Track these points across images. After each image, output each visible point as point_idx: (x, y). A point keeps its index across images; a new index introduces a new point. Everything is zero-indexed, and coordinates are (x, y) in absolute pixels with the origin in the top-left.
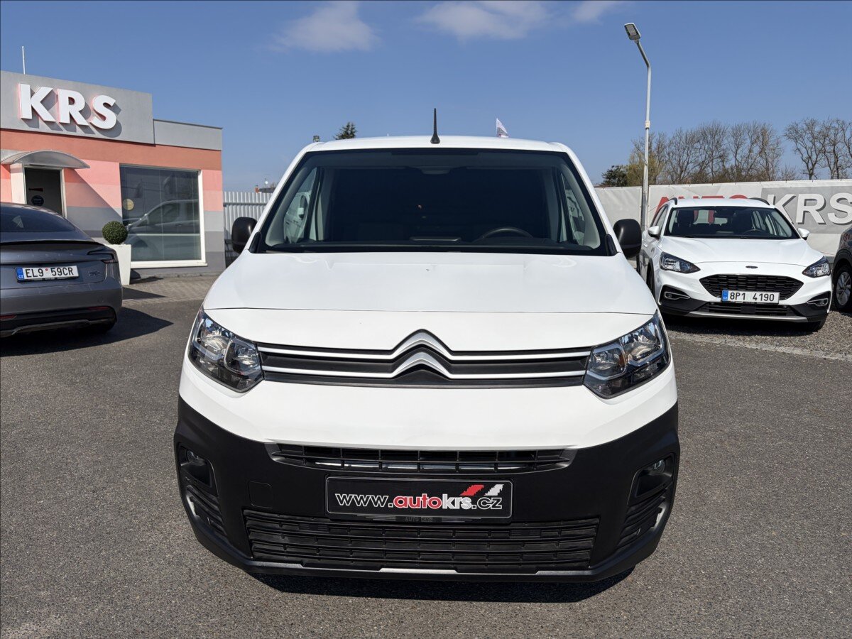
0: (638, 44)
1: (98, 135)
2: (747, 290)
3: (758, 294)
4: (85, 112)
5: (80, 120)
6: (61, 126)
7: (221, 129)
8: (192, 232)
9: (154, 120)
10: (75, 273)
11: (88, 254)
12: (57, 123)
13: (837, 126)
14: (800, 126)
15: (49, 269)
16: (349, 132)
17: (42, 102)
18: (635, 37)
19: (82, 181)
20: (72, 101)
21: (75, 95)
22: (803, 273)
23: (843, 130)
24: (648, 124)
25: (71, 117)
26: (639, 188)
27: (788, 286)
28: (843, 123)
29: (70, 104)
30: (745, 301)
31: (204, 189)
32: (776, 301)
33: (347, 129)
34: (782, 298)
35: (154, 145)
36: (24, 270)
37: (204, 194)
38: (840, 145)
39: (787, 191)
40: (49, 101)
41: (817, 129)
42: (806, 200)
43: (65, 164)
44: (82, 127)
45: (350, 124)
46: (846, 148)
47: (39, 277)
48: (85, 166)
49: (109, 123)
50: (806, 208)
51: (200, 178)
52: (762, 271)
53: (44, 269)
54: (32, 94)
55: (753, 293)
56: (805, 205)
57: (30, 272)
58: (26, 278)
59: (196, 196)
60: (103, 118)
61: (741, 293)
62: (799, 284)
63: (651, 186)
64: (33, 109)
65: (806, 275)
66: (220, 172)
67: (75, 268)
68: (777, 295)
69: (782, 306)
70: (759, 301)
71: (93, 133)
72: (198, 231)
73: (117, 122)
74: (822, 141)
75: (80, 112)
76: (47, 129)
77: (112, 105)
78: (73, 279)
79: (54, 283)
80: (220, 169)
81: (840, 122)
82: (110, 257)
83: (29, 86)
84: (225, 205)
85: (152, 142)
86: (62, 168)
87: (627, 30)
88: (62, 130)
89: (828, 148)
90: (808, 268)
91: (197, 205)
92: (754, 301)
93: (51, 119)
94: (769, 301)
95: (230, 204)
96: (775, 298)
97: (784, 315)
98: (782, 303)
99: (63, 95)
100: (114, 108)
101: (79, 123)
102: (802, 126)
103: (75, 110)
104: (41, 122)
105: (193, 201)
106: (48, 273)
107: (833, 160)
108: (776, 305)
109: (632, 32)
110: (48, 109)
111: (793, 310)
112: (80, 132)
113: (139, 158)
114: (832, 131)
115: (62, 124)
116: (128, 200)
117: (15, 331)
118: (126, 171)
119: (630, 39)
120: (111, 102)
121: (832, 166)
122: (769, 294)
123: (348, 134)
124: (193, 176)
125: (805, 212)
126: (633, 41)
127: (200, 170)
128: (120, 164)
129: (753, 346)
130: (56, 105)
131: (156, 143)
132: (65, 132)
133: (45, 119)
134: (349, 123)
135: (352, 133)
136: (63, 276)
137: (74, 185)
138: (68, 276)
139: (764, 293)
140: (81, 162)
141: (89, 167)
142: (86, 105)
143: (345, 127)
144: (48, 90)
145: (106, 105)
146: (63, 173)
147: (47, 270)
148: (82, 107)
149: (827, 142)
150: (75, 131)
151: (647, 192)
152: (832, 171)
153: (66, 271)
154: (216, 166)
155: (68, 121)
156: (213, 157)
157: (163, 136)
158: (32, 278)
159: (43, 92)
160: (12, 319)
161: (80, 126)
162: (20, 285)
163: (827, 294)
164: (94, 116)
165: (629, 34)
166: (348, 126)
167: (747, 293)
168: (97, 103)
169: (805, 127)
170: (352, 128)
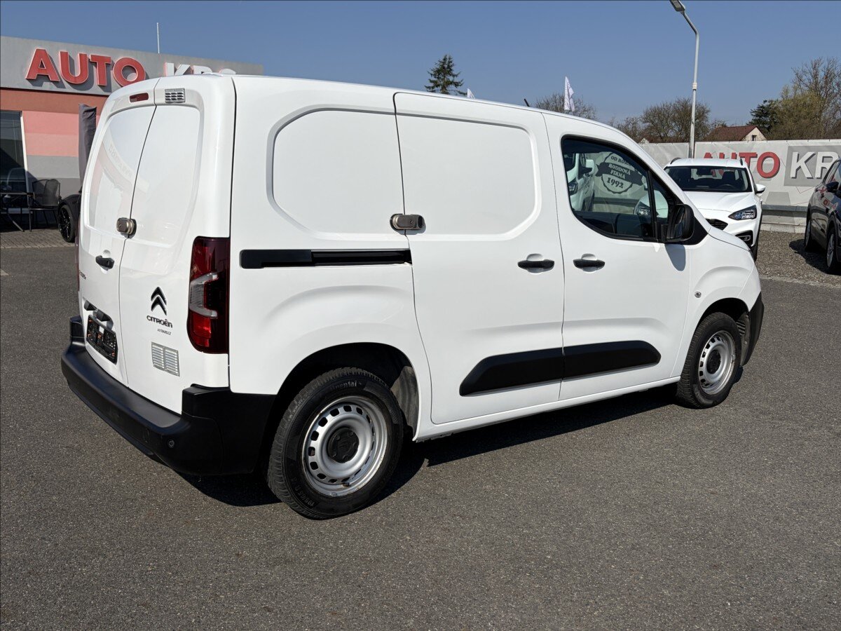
0: (684, 15)
16: (446, 66)
18: (681, 10)
21: (207, 70)
22: (729, 217)
24: (695, 86)
26: (687, 144)
33: (444, 63)
39: (809, 148)
42: (824, 157)
45: (447, 57)
50: (824, 165)
54: (175, 70)
56: (823, 162)
62: (726, 225)
63: (697, 143)
65: (731, 218)
83: (173, 65)
90: (736, 213)
99: (197, 70)
109: (678, 5)
123: (444, 68)
125: (823, 168)
126: (680, 13)
135: (449, 67)
143: (442, 60)
144: (187, 66)
151: (692, 148)
159: (183, 69)
163: (751, 232)
166: (445, 59)
170: (449, 62)
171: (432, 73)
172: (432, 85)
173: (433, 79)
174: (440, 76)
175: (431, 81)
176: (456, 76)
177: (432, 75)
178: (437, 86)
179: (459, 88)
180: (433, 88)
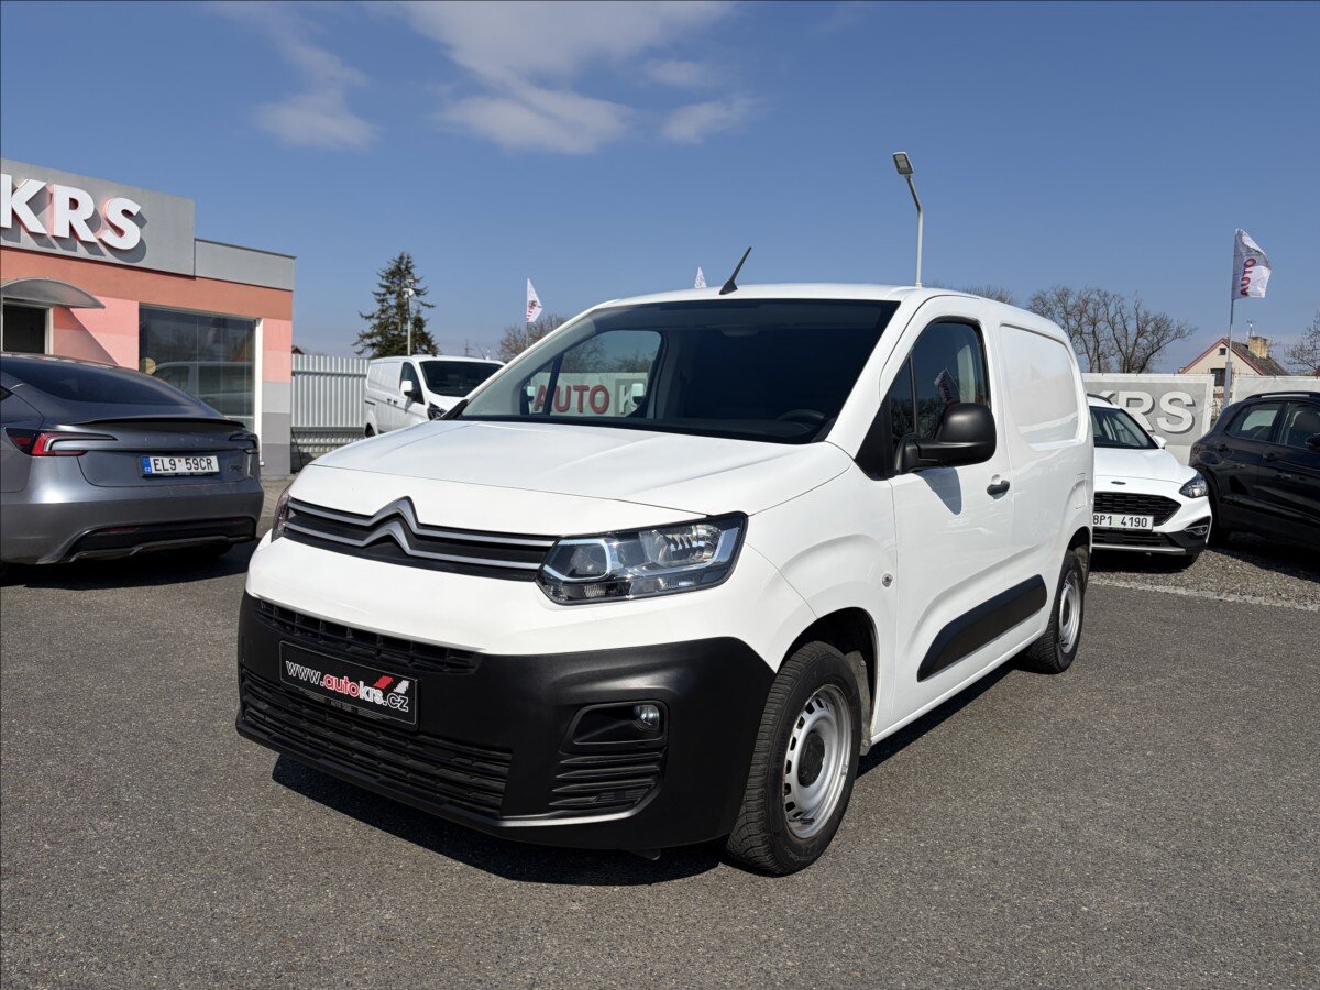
0: (909, 181)
1: (109, 257)
2: (1114, 512)
3: (1128, 517)
4: (93, 222)
5: (85, 233)
6: (54, 241)
7: (293, 258)
8: (241, 413)
9: (196, 240)
10: (215, 468)
11: (230, 439)
12: (49, 236)
13: (1098, 299)
14: (1048, 296)
15: (183, 460)
16: (403, 267)
17: (28, 203)
18: (906, 171)
19: (81, 328)
20: (74, 204)
21: (80, 195)
22: (1181, 491)
23: (1106, 304)
25: (72, 229)
27: (1162, 507)
28: (1106, 295)
29: (71, 208)
30: (1112, 526)
31: (264, 348)
32: (1149, 526)
33: (400, 263)
34: (1157, 522)
35: (193, 277)
36: (151, 459)
37: (264, 356)
38: (1101, 325)
40: (38, 203)
41: (1071, 301)
42: (1129, 400)
43: (55, 298)
44: (86, 244)
45: (405, 256)
46: (1109, 329)
47: (171, 471)
48: (99, 305)
49: (130, 240)
51: (259, 331)
52: (1133, 487)
53: (176, 460)
54: (15, 189)
55: (1121, 516)
57: (159, 462)
58: (154, 472)
59: (251, 358)
60: (120, 232)
61: (1107, 515)
62: (1176, 506)
64: (14, 213)
65: (1184, 494)
66: (288, 324)
67: (214, 459)
68: (1150, 519)
69: (1155, 534)
70: (1128, 526)
71: (102, 254)
72: (250, 412)
73: (141, 241)
74: (1078, 318)
75: (85, 221)
76: (32, 244)
77: (135, 213)
78: (211, 475)
79: (173, 482)
80: (288, 318)
81: (1102, 293)
82: (250, 444)
83: (10, 177)
84: (293, 374)
85: (191, 273)
86: (52, 305)
87: (896, 161)
88: (53, 247)
89: (1087, 329)
90: (1185, 486)
91: (250, 372)
92: (1122, 526)
93: (41, 230)
94: (1140, 527)
95: (299, 373)
96: (1148, 522)
97: (1158, 545)
98: (1157, 529)
99: (62, 194)
100: (138, 219)
101: (83, 238)
102: (1051, 296)
103: (79, 219)
104: (23, 233)
105: (246, 363)
106: (182, 466)
107: (1092, 345)
108: (1149, 533)
109: (903, 165)
110: (36, 213)
111: (1169, 539)
112: (82, 252)
113: (170, 296)
114: (1091, 305)
115: (54, 237)
116: (148, 360)
117: (136, 549)
118: (148, 315)
119: (900, 173)
120: (135, 209)
121: (1091, 354)
122: (1141, 517)
123: (400, 269)
124: (249, 326)
126: (903, 176)
127: (259, 319)
128: (140, 305)
129: (1122, 584)
130: (48, 209)
131: (197, 274)
132: (59, 250)
133: (31, 230)
134: (403, 254)
135: (407, 269)
136: (200, 470)
137: (67, 333)
138: (206, 470)
139: (1135, 517)
140: (94, 299)
141: (103, 307)
142: (95, 211)
143: (397, 258)
145: (126, 213)
146: (51, 314)
147: (180, 461)
148: (89, 215)
149: (1084, 320)
150: (75, 250)
152: (1091, 361)
153: (204, 464)
154: (285, 315)
155: (66, 234)
156: (279, 300)
157: (207, 263)
158: (162, 472)
159: (31, 187)
160: (130, 531)
161: (83, 243)
162: (145, 482)
163: (1205, 520)
164: (105, 228)
165: (898, 167)
166: (401, 258)
167: (1114, 516)
168: (113, 209)
169: (1055, 298)
170: (408, 262)
171: (383, 274)
172: (383, 291)
173: (384, 283)
174: (394, 280)
175: (382, 286)
176: (418, 281)
177: (383, 277)
178: (391, 293)
179: (421, 298)
180: (384, 294)
